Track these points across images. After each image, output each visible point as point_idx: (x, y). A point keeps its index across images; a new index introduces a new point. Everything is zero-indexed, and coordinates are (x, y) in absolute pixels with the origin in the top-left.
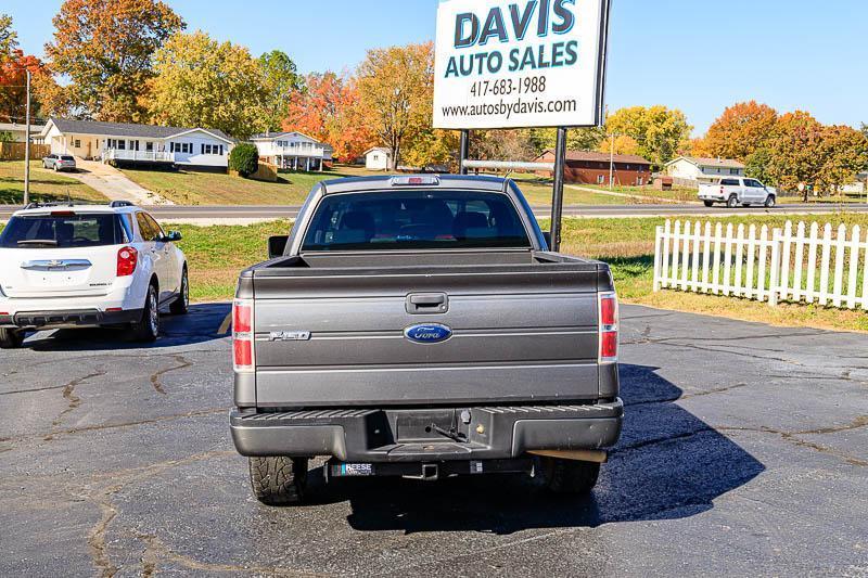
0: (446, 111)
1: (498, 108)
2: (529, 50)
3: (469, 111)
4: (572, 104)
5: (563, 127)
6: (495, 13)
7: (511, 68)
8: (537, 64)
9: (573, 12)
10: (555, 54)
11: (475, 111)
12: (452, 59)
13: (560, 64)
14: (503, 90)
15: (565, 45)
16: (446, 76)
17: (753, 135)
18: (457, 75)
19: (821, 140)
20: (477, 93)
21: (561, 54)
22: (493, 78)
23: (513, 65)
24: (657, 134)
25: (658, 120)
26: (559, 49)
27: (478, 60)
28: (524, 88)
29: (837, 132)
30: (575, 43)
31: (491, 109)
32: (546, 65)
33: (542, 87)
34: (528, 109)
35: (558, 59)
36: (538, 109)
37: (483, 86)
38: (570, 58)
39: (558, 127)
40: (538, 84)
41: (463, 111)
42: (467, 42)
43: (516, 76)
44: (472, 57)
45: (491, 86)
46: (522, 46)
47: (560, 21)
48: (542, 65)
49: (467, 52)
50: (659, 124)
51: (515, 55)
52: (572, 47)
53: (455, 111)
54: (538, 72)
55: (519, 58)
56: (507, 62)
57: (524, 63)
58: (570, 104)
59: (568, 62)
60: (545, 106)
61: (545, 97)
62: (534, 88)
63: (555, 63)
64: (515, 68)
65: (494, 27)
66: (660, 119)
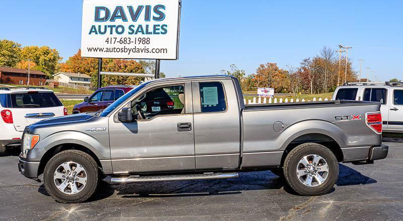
0: (90, 50)
1: (123, 50)
2: (140, 26)
3: (105, 50)
4: (165, 51)
5: (159, 60)
6: (119, 9)
7: (129, 33)
8: (145, 33)
9: (164, 13)
10: (155, 29)
11: (108, 50)
12: (94, 27)
13: (159, 33)
14: (125, 42)
15: (161, 26)
16: (90, 33)
17: (93, 63)
18: (96, 33)
19: (126, 66)
20: (109, 42)
21: (159, 29)
22: (119, 37)
23: (131, 32)
24: (45, 60)
25: (45, 53)
26: (157, 27)
27: (110, 28)
28: (138, 42)
29: (133, 63)
30: (166, 26)
31: (118, 50)
32: (150, 33)
33: (148, 42)
34: (140, 51)
35: (157, 31)
36: (146, 51)
37: (113, 40)
38: (163, 31)
39: (156, 59)
40: (146, 41)
41: (101, 50)
42: (102, 20)
43: (133, 37)
44: (106, 26)
45: (118, 40)
46: (136, 24)
47: (158, 16)
48: (147, 33)
49: (103, 24)
50: (46, 55)
51: (132, 28)
52: (165, 27)
53: (96, 50)
54: (146, 36)
55: (135, 29)
56: (127, 30)
57: (137, 31)
58: (164, 50)
59: (162, 33)
60: (150, 50)
61: (150, 47)
62: (144, 42)
63: (155, 33)
64: (132, 33)
65: (119, 14)
66: (46, 53)
